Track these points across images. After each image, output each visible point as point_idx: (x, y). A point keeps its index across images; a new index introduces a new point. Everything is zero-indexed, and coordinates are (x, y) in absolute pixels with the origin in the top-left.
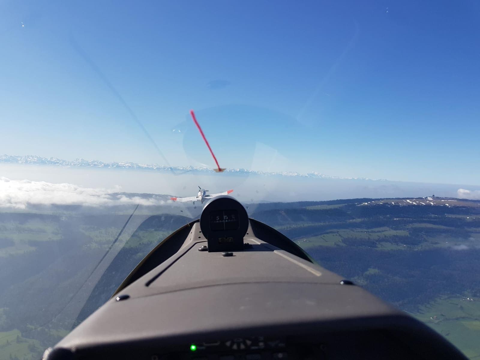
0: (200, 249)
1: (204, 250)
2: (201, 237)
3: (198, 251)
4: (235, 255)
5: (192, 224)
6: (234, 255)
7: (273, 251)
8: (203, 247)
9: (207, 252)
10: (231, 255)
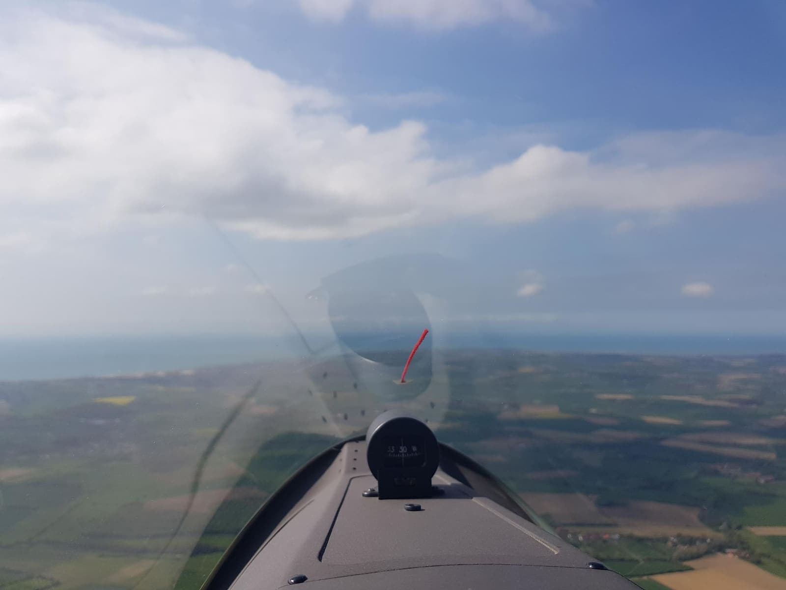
0: (366, 493)
1: (372, 495)
2: (357, 468)
3: (362, 496)
4: (424, 508)
5: (340, 447)
6: (422, 508)
7: (472, 498)
8: (369, 490)
9: (377, 498)
10: (418, 509)
